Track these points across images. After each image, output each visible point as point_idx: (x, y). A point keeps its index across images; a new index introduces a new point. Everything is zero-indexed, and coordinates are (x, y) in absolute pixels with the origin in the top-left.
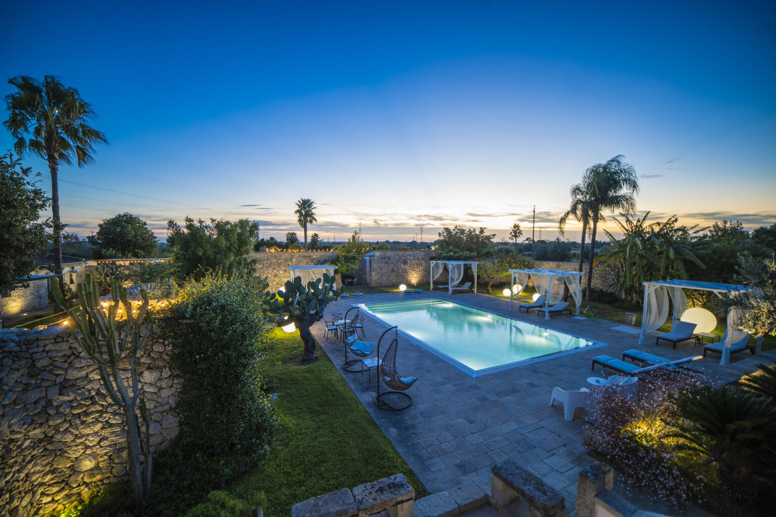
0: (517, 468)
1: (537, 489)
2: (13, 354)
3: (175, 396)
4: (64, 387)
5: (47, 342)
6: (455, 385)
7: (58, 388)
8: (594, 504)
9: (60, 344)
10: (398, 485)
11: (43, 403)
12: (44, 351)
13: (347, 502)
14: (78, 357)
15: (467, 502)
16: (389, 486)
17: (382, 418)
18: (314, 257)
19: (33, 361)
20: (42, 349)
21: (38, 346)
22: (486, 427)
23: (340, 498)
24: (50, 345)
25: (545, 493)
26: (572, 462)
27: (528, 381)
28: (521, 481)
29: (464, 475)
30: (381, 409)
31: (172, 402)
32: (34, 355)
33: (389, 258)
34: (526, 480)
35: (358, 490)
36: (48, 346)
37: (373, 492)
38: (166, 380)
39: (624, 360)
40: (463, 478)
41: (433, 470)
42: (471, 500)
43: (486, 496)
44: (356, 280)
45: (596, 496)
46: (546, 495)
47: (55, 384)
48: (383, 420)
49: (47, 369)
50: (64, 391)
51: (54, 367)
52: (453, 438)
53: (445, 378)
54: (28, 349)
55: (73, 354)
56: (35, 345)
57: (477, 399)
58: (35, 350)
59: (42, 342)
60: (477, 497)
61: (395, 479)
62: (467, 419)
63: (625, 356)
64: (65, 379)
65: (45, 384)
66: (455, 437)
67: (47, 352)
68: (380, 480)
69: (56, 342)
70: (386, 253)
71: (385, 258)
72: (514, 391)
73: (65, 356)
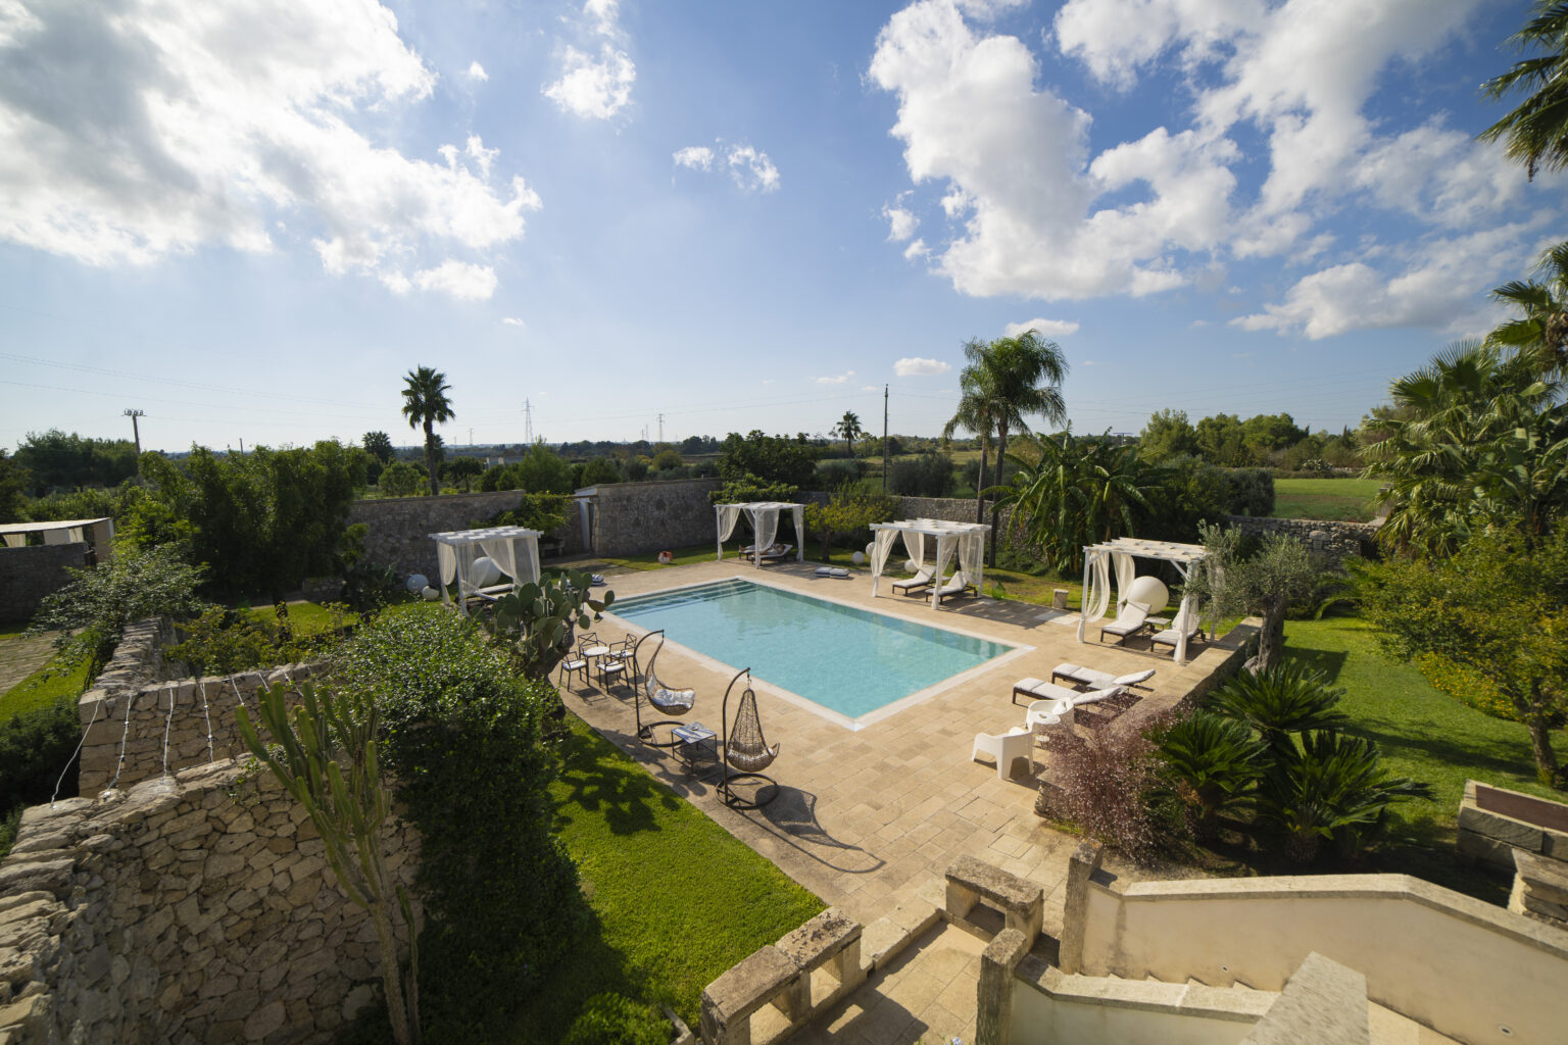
0: (978, 865)
1: (1010, 886)
2: (114, 856)
3: (409, 865)
4: (206, 897)
5: (163, 818)
6: (831, 749)
7: (195, 900)
8: (1086, 889)
9: (189, 816)
10: (836, 923)
11: (173, 936)
12: (159, 838)
13: (780, 963)
14: (225, 833)
15: (918, 924)
16: (825, 927)
17: (738, 825)
18: (476, 505)
19: (145, 862)
20: (155, 834)
21: (148, 830)
22: (901, 812)
23: (767, 961)
24: (169, 823)
25: (1020, 889)
26: (1028, 841)
27: (939, 727)
28: (989, 881)
29: (894, 889)
30: (735, 808)
31: (407, 877)
32: (147, 848)
33: (629, 499)
34: (993, 878)
35: (783, 943)
36: (166, 826)
37: (809, 941)
38: (393, 839)
39: (1053, 682)
40: (895, 892)
41: (849, 891)
42: (923, 920)
43: (939, 911)
44: (562, 545)
45: (1090, 879)
46: (1022, 891)
47: (188, 895)
48: (741, 828)
49: (171, 870)
50: (208, 903)
51: (182, 862)
52: (860, 838)
53: (811, 739)
54: (133, 839)
55: (214, 830)
56: (144, 829)
57: (874, 768)
58: (144, 839)
59: (155, 819)
60: (929, 915)
61: (829, 916)
62: (869, 804)
63: (1055, 675)
64: (204, 880)
65: (170, 899)
66: (862, 835)
67: (167, 837)
68: (808, 923)
69: (179, 815)
70: (622, 489)
71: (620, 500)
72: (923, 747)
73: (197, 837)
